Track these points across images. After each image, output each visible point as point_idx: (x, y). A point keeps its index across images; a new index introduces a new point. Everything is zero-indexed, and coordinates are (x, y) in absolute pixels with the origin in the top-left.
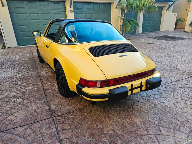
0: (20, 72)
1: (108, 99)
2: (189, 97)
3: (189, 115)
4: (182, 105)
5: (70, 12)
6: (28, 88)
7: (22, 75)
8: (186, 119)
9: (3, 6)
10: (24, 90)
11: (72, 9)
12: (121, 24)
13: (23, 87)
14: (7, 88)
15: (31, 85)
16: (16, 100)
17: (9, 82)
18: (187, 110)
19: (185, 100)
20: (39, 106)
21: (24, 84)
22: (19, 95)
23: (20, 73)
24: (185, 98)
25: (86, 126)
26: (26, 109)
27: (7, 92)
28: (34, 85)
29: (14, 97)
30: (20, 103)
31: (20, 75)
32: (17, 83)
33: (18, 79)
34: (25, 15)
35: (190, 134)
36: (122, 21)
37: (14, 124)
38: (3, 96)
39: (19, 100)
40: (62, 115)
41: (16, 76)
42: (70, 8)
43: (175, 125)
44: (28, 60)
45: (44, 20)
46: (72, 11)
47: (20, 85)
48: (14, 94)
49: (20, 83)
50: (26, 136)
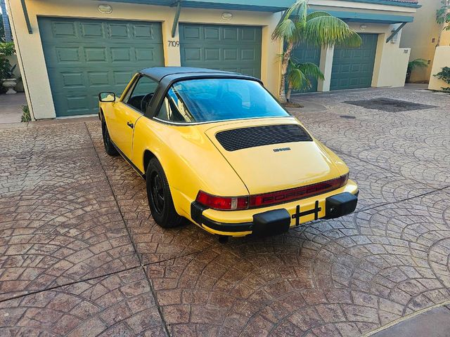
0: (68, 175)
1: (251, 232)
2: (418, 235)
3: (413, 270)
4: (401, 251)
5: (173, 45)
6: (88, 209)
7: (73, 181)
8: (406, 278)
9: (30, 32)
10: (80, 212)
11: (177, 38)
12: (284, 72)
13: (77, 206)
14: (45, 206)
15: (95, 202)
16: (68, 232)
17: (47, 195)
18: (411, 261)
19: (410, 241)
20: (115, 243)
21: (80, 200)
22: (73, 221)
23: (69, 177)
24: (411, 238)
25: (207, 284)
26: (91, 248)
27: (47, 215)
28: (100, 203)
29: (63, 225)
30: (76, 238)
31: (69, 181)
32: (66, 198)
33: (67, 189)
34: (75, 50)
35: (410, 305)
36: (285, 66)
37: (69, 276)
38: (42, 223)
39: (73, 232)
40: (159, 262)
41: (62, 184)
42: (173, 36)
43: (382, 288)
44: (83, 149)
45: (116, 62)
46: (176, 43)
47: (71, 201)
48: (62, 219)
49: (71, 197)
50: (94, 298)
